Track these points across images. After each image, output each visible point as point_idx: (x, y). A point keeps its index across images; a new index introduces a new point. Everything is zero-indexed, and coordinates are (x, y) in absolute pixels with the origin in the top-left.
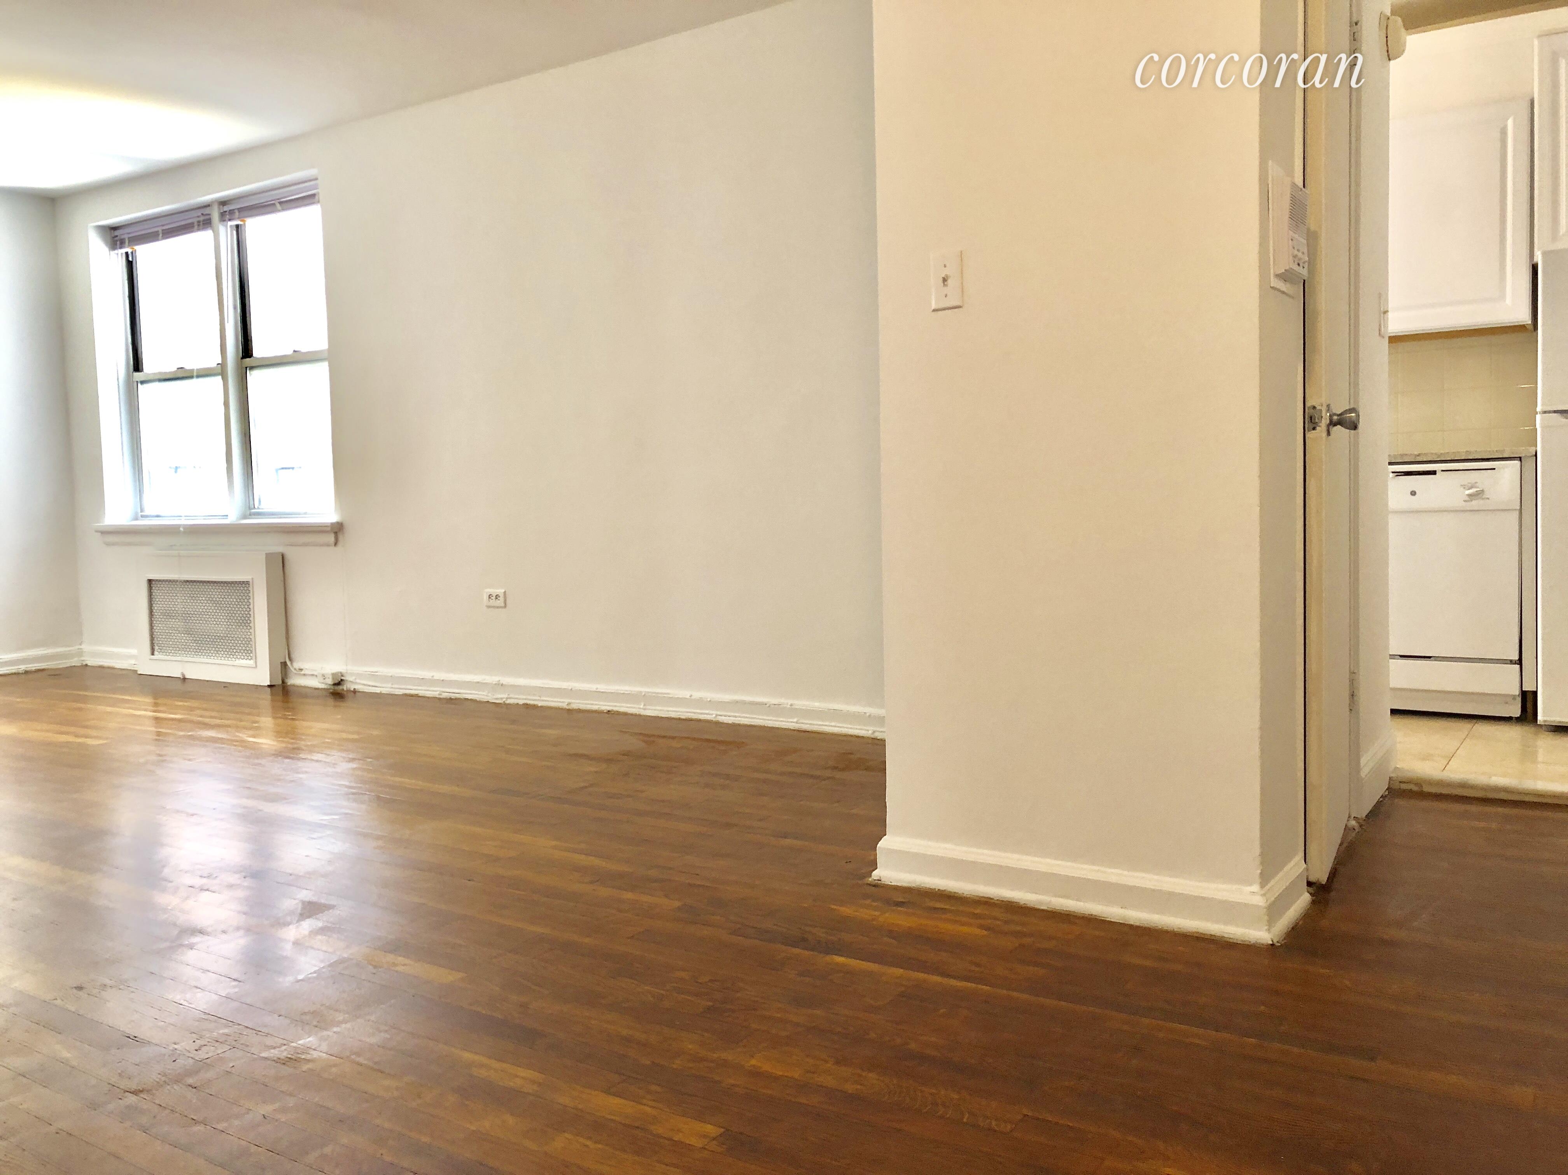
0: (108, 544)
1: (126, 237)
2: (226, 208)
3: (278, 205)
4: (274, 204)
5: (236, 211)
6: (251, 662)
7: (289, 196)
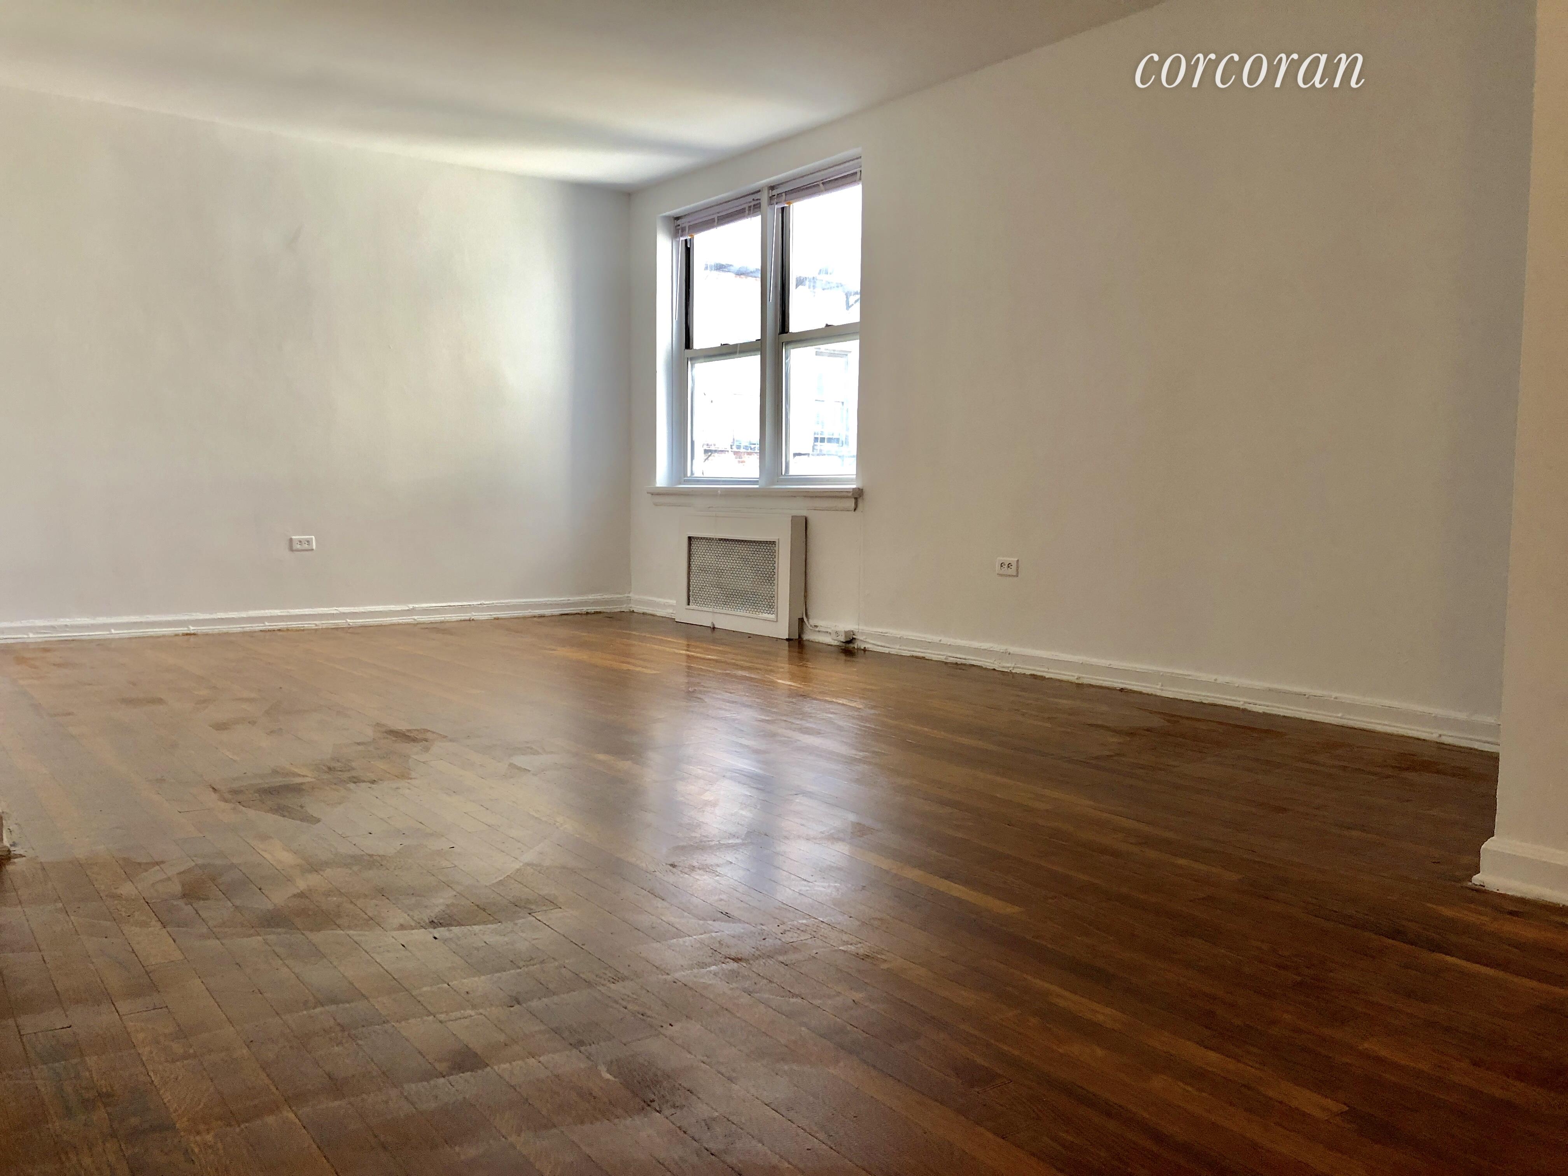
0: (656, 505)
1: (687, 225)
2: (775, 192)
3: (821, 185)
4: (818, 185)
5: (784, 194)
6: (773, 617)
7: (832, 177)
